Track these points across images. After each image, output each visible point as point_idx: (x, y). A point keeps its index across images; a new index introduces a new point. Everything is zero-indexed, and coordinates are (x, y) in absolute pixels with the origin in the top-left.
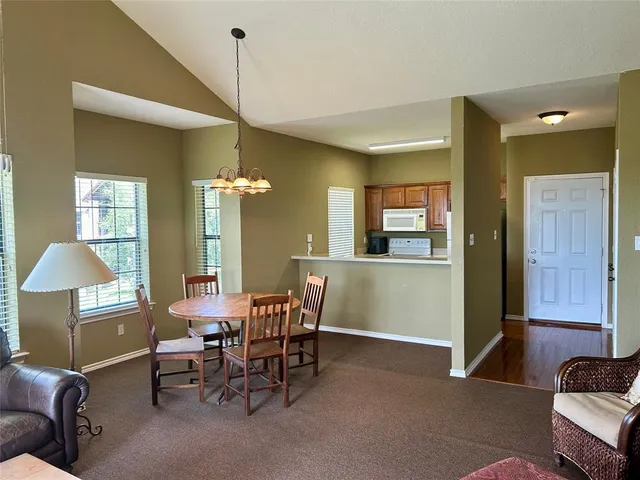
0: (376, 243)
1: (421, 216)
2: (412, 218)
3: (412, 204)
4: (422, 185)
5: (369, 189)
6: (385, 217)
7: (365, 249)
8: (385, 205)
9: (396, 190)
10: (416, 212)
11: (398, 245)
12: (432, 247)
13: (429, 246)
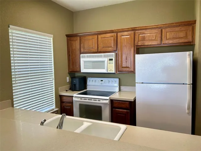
0: (76, 81)
1: (112, 60)
2: (104, 62)
3: (104, 49)
4: (112, 32)
5: (70, 37)
6: (82, 60)
7: (68, 86)
8: (82, 50)
9: (90, 37)
10: (107, 56)
11: (93, 83)
12: (120, 85)
13: (117, 85)
